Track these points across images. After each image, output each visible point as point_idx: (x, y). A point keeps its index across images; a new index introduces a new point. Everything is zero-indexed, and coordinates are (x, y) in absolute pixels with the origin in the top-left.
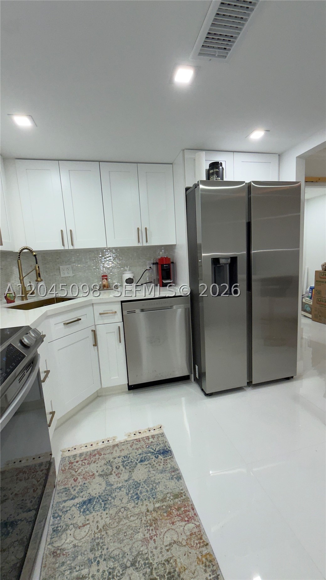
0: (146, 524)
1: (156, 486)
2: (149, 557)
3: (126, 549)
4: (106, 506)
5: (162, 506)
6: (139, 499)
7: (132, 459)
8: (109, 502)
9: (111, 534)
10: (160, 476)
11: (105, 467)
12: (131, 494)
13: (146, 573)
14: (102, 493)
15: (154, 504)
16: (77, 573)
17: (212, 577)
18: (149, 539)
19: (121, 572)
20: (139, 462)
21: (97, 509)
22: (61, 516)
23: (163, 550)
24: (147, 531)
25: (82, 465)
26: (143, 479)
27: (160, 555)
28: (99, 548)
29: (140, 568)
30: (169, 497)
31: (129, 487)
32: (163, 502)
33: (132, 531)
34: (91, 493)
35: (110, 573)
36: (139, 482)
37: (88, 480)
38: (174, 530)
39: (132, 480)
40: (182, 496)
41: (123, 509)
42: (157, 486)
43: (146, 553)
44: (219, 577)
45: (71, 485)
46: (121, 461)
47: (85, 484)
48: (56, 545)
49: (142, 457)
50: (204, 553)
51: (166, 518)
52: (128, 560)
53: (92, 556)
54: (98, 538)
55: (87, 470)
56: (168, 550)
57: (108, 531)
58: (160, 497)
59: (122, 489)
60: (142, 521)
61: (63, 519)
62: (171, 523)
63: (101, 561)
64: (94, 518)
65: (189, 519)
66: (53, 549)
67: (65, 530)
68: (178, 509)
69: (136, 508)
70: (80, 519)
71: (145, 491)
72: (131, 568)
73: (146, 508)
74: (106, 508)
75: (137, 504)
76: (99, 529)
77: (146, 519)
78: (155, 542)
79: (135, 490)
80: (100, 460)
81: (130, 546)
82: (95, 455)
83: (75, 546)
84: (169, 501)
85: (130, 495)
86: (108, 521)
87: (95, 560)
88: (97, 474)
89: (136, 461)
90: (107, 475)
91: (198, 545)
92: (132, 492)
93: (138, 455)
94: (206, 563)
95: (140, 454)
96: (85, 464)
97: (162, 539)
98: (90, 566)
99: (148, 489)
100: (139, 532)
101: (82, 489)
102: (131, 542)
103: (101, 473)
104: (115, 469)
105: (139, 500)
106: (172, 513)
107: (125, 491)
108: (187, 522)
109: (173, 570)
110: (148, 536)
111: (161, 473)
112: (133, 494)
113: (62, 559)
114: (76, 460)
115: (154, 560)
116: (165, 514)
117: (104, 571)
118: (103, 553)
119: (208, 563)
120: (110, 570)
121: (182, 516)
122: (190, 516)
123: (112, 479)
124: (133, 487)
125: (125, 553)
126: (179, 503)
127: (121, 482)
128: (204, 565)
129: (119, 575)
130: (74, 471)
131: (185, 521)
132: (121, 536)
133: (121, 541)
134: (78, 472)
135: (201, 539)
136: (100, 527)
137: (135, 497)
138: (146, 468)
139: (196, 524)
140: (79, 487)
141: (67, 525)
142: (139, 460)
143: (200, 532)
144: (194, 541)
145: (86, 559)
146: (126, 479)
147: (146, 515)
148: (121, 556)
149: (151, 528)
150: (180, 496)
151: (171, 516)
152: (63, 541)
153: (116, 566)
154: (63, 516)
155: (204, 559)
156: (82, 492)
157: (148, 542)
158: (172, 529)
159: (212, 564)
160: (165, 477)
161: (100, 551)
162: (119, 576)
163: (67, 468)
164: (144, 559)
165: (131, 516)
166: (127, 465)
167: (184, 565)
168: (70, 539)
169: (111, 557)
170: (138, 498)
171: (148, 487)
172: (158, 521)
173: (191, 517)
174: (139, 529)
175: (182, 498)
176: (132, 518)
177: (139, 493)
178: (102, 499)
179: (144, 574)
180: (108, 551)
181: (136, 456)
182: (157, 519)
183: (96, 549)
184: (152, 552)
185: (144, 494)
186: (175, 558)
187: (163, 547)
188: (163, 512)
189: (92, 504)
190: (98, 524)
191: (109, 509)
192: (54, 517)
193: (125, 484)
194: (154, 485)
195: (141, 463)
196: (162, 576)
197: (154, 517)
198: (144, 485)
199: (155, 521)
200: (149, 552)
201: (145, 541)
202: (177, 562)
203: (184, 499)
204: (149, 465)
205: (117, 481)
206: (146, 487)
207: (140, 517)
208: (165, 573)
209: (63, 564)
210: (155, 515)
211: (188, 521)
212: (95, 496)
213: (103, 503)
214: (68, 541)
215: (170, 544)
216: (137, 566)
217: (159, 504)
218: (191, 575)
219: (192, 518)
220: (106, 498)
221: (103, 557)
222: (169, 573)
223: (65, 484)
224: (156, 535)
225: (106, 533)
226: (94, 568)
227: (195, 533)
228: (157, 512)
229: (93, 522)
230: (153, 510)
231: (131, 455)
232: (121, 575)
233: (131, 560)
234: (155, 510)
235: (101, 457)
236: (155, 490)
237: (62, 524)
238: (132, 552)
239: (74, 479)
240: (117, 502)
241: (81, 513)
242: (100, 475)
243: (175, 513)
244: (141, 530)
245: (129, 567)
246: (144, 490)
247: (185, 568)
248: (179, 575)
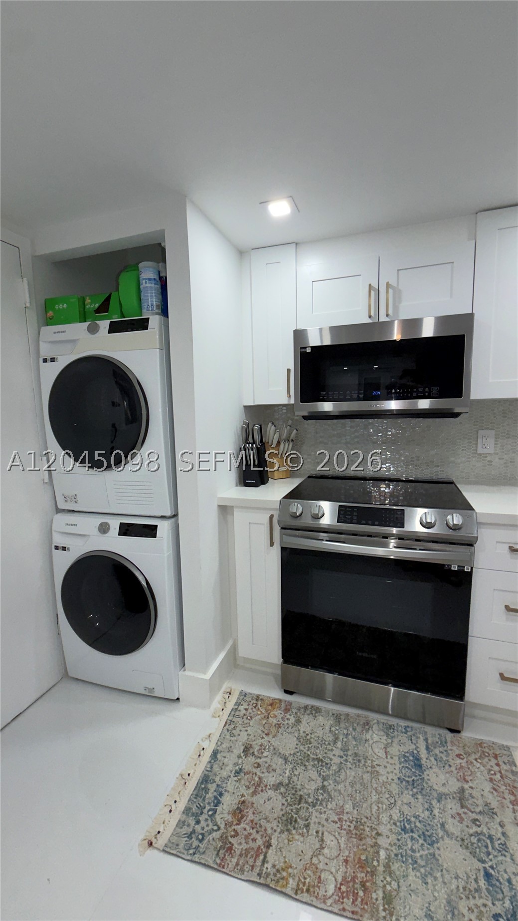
0: (361, 822)
1: (418, 871)
2: (321, 807)
3: (340, 787)
4: (404, 782)
5: (378, 861)
6: (402, 830)
7: (495, 856)
8: (410, 787)
9: (364, 776)
10: (442, 895)
11: (480, 802)
12: (415, 823)
13: (309, 797)
14: (427, 783)
15: (387, 849)
16: (341, 739)
17: (265, 869)
18: (341, 816)
19: (322, 774)
20: (485, 868)
21: (403, 771)
22: (406, 733)
23: (320, 826)
24: (351, 818)
25: (490, 770)
26: (439, 855)
27: (317, 820)
28: (355, 761)
29: (317, 793)
30: (390, 884)
31: (429, 824)
32: (384, 866)
33: (358, 800)
34: (432, 771)
35: (327, 764)
36: (436, 845)
37: (455, 772)
38: (337, 857)
39: (442, 837)
40: (384, 910)
41: (393, 801)
42: (418, 874)
43: (327, 806)
44: (259, 877)
45: (451, 750)
46: (493, 832)
47: (450, 766)
48: (375, 727)
49: (501, 883)
50: (291, 880)
51: (358, 856)
52: (330, 784)
53: (350, 753)
54: (365, 762)
55: (478, 774)
56: (317, 832)
57: (369, 774)
58: (395, 867)
59: (427, 813)
60: (367, 818)
61: (402, 735)
62: (348, 859)
63: (342, 760)
64: (391, 764)
65: (341, 893)
66: (372, 723)
67: (387, 735)
68: (363, 884)
69: (388, 819)
70: (395, 750)
71: (414, 847)
72: (322, 784)
73: (385, 834)
74: (402, 782)
75: (395, 824)
76: (376, 766)
77: (366, 825)
78: (333, 822)
79: (421, 832)
80: (499, 799)
81: (342, 792)
82: (513, 794)
83: (366, 740)
84: (383, 879)
85: (413, 819)
86: (383, 778)
87: (345, 755)
88: (466, 786)
89: (490, 864)
90: (460, 799)
91: (303, 880)
92: (418, 824)
93: (506, 876)
94: (280, 873)
95: (509, 881)
96: (492, 774)
97: (333, 833)
98: (341, 750)
99: (418, 855)
100: (354, 808)
101: (440, 761)
102: (346, 794)
103: (467, 792)
104: (474, 816)
105: (400, 830)
106: (360, 869)
107: (422, 815)
108: (339, 886)
109: (296, 826)
110: (345, 817)
111: (449, 902)
112: (413, 825)
113: (359, 729)
114: (501, 763)
115: (317, 811)
116: (363, 857)
117: (331, 760)
118: (348, 763)
119: (279, 875)
120: (329, 766)
121: (351, 884)
122: (345, 900)
123: (452, 806)
124: (428, 831)
125: (338, 783)
126: (374, 896)
127: (441, 816)
128: (280, 869)
129: (322, 771)
130: (477, 757)
131: (341, 884)
132: (358, 786)
133: (352, 785)
134: (475, 762)
135: (308, 891)
136: (378, 768)
137: (408, 827)
138: (468, 877)
139: (329, 898)
140: (445, 758)
141: (393, 737)
142: (491, 871)
143: (316, 897)
144: (310, 877)
145: (350, 748)
146: (447, 826)
147: (372, 829)
148: (338, 779)
149: (353, 826)
150: (386, 906)
151: (357, 866)
152: (376, 732)
153: (331, 772)
154: (406, 735)
155: (284, 874)
156: (436, 760)
157: (337, 814)
158: (339, 854)
159: (274, 880)
160: (437, 903)
161: (351, 761)
162: (320, 771)
163: (486, 750)
164: (322, 800)
165: (378, 807)
166: (479, 840)
167: (293, 843)
168: (376, 738)
169: (340, 770)
170: (404, 829)
171: (421, 856)
172: (359, 842)
173: (343, 899)
174: (357, 810)
175: (381, 908)
176: (375, 808)
177: (413, 834)
178: (418, 780)
179: (309, 795)
180: (348, 768)
181: (505, 871)
182: (361, 840)
183: (355, 758)
184: (325, 812)
185: (409, 842)
186: (305, 837)
187: (325, 829)
188: (369, 857)
189: (412, 767)
190: (383, 766)
191: (399, 784)
192: (406, 727)
193: (436, 821)
194: (422, 870)
195: (482, 873)
196: (298, 812)
197: (365, 838)
198: (426, 852)
199: (359, 836)
200: (325, 809)
201: (341, 811)
202: (300, 836)
203: (377, 910)
204: (474, 885)
205: (445, 812)
206: (422, 852)
207: (373, 818)
208: (298, 816)
209: (354, 729)
210: (369, 841)
211: (340, 889)
212: (425, 773)
213: (410, 780)
214: (375, 735)
215: (322, 840)
216: (320, 791)
217: (384, 857)
218: (281, 845)
219: (341, 900)
220: (418, 785)
221: (344, 763)
222: (296, 821)
223: (452, 742)
224: (341, 828)
225: (368, 772)
226: (337, 752)
227: (319, 887)
228: (372, 847)
229: (388, 762)
230: (377, 843)
231: (508, 859)
232: (320, 773)
233: (329, 787)
234: (375, 846)
235: (507, 802)
236: (411, 866)
237: (396, 733)
238: (335, 791)
239: (461, 755)
240: (407, 797)
241: (403, 753)
242: (462, 790)
243: (359, 875)
244: (355, 812)
245: (323, 783)
246: (416, 847)
247: (291, 841)
248: (288, 830)
